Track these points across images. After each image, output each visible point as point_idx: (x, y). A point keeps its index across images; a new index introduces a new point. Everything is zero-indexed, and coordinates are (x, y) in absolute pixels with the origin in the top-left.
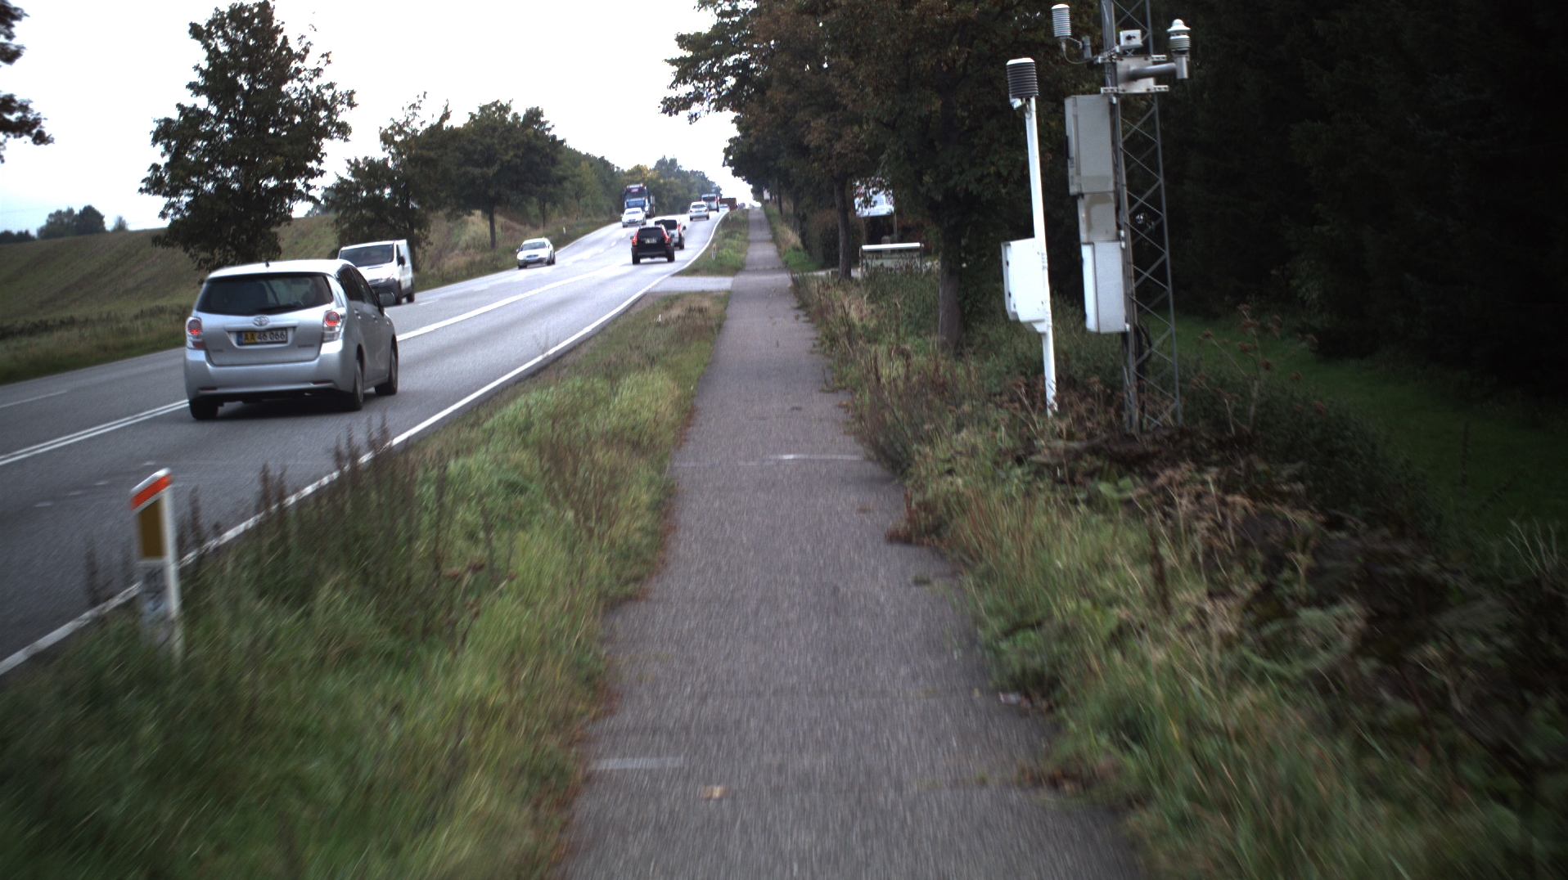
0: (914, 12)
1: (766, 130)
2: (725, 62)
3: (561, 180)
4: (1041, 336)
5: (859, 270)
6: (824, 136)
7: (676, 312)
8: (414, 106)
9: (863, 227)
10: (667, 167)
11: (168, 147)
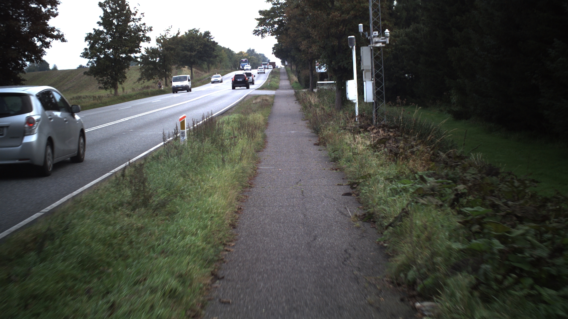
0: (330, 17)
1: (288, 44)
2: (275, 20)
3: (216, 56)
4: (354, 104)
5: (316, 89)
6: (306, 47)
7: (258, 100)
8: (168, 30)
9: (318, 76)
10: (251, 52)
11: (90, 43)
